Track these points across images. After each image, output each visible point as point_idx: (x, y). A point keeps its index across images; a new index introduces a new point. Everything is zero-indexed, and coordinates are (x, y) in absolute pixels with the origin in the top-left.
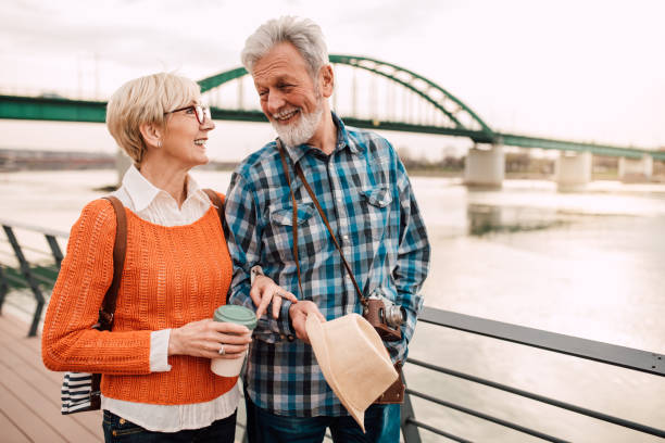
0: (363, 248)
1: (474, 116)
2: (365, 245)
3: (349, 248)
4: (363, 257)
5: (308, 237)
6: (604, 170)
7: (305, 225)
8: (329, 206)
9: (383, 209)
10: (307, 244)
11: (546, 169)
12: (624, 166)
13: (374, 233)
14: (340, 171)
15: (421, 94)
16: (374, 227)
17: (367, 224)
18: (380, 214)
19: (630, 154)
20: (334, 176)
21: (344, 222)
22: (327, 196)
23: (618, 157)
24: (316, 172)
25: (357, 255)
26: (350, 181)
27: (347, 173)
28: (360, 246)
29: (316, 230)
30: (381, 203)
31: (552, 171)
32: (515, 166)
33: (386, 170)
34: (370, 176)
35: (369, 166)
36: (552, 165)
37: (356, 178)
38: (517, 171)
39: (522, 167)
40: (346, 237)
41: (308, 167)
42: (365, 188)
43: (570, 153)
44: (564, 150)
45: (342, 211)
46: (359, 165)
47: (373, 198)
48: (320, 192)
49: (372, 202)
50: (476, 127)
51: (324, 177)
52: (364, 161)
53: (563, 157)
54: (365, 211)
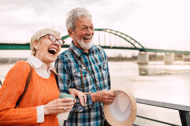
0: (102, 82)
1: (139, 44)
2: (102, 81)
3: (98, 83)
4: (102, 85)
5: (87, 80)
6: (178, 58)
7: (85, 76)
8: (90, 70)
9: (105, 70)
10: (86, 83)
11: (161, 58)
12: (184, 57)
13: (104, 77)
14: (92, 59)
15: (124, 38)
16: (104, 75)
17: (102, 74)
18: (105, 71)
19: (185, 53)
20: (91, 60)
21: (96, 74)
22: (89, 67)
23: (182, 54)
24: (85, 59)
25: (101, 85)
26: (95, 61)
27: (94, 59)
28: (101, 82)
29: (89, 77)
30: (104, 68)
31: (163, 59)
32: (152, 58)
33: (104, 57)
34: (100, 59)
35: (99, 56)
36: (163, 57)
37: (96, 60)
38: (153, 59)
39: (154, 58)
40: (97, 79)
41: (83, 57)
42: (99, 63)
43: (168, 53)
44: (166, 53)
45: (95, 71)
46: (96, 56)
47: (102, 66)
48: (87, 65)
49: (102, 68)
50: (140, 47)
51: (88, 60)
52: (97, 55)
53: (166, 55)
54: (101, 71)
